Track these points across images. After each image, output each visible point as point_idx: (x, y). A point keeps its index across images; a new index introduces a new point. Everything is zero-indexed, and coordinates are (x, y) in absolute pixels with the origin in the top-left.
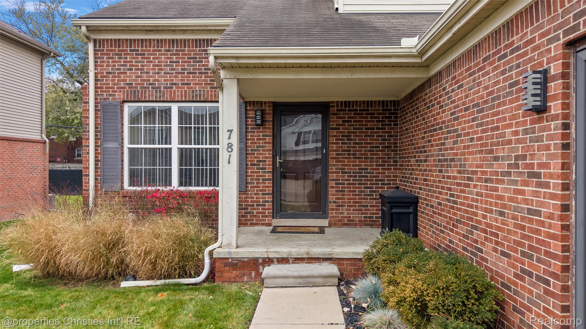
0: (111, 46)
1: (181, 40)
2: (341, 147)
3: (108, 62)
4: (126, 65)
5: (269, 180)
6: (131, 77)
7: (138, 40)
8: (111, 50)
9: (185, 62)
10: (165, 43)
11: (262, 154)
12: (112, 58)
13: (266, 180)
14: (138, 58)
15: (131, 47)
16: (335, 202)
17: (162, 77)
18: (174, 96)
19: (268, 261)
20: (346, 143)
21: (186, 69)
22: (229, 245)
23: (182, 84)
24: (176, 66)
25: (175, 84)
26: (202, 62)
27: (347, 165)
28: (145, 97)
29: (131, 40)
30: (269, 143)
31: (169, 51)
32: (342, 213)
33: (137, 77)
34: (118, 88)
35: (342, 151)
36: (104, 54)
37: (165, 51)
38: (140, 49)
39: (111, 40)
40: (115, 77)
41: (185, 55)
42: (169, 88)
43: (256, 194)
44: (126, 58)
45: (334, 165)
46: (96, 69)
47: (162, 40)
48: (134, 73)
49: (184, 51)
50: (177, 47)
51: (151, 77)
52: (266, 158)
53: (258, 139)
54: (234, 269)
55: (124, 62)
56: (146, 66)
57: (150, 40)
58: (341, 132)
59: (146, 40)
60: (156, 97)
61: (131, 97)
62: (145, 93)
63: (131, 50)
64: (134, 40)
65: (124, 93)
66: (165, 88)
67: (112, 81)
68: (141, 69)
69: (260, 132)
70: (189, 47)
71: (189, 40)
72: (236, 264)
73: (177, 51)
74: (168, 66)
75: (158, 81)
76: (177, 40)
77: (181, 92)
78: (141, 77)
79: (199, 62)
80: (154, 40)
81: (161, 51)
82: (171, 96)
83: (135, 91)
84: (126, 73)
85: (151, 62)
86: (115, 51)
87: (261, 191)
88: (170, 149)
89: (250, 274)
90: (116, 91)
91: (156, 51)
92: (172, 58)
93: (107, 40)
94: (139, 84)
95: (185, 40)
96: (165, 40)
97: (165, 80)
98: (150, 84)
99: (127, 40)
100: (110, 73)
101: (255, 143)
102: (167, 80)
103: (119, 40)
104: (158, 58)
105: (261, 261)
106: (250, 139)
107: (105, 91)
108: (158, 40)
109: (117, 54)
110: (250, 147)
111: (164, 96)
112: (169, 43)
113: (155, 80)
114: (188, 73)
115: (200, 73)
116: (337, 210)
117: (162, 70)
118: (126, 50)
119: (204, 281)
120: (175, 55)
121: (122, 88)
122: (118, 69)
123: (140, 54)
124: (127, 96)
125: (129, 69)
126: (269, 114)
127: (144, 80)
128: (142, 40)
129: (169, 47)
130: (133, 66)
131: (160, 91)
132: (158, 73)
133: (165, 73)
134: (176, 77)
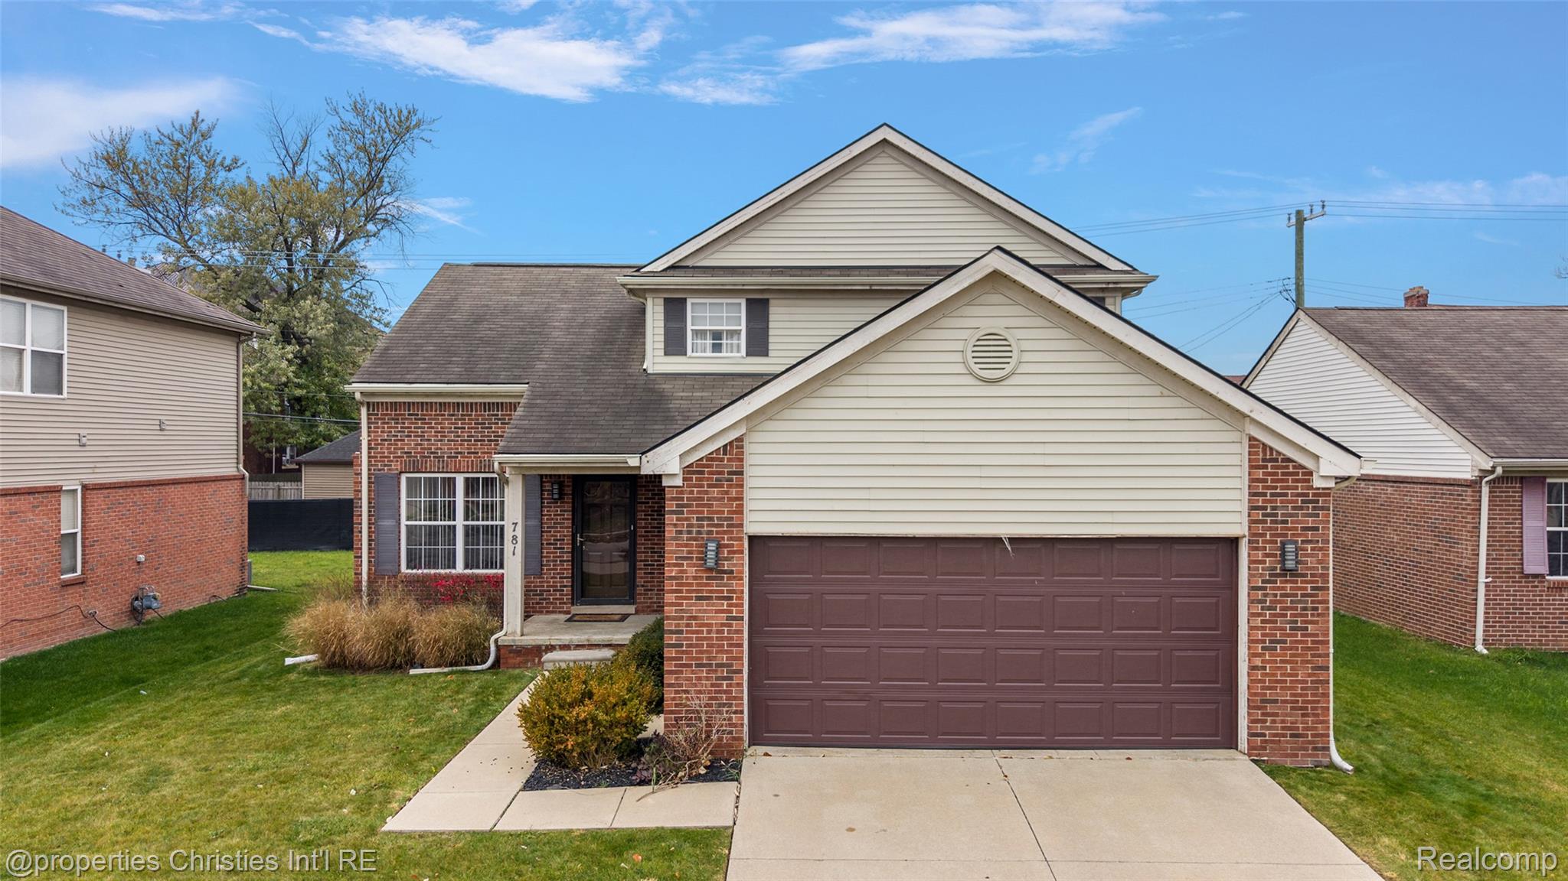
0: (387, 410)
1: (467, 403)
2: (650, 524)
3: (384, 428)
4: (404, 432)
5: (568, 561)
6: (409, 445)
7: (418, 403)
8: (386, 415)
9: (472, 428)
10: (449, 407)
11: (559, 532)
12: (388, 423)
13: (564, 561)
14: (417, 423)
15: (409, 410)
16: (643, 586)
17: (446, 445)
18: (460, 467)
19: (551, 648)
20: (656, 519)
21: (473, 436)
22: (514, 633)
23: (468, 453)
24: (462, 432)
25: (460, 453)
26: (491, 428)
27: (656, 544)
28: (426, 468)
29: (409, 403)
30: (568, 519)
31: (453, 415)
32: (650, 598)
33: (416, 445)
34: (394, 457)
35: (652, 528)
36: (379, 419)
37: (449, 415)
38: (420, 413)
39: (387, 403)
40: (391, 444)
41: (472, 420)
42: (453, 457)
43: (552, 578)
44: (404, 423)
45: (643, 544)
46: (369, 436)
47: (445, 403)
48: (413, 441)
49: (471, 415)
50: (463, 411)
51: (433, 444)
52: (565, 536)
53: (555, 515)
54: (519, 656)
55: (401, 428)
56: (426, 432)
57: (431, 403)
58: (650, 507)
59: (427, 403)
60: (439, 468)
61: (410, 468)
62: (426, 463)
63: (409, 415)
64: (413, 403)
65: (401, 463)
66: (448, 457)
67: (388, 449)
68: (421, 436)
69: (558, 507)
70: (476, 411)
71: (476, 403)
72: (520, 651)
73: (462, 415)
74: (452, 432)
75: (441, 449)
76: (463, 403)
77: (468, 462)
78: (421, 445)
79: (487, 428)
80: (436, 403)
81: (444, 415)
82: (455, 466)
83: (414, 461)
84: (404, 440)
85: (433, 428)
86: (391, 415)
87: (558, 574)
88: (454, 527)
89: (534, 661)
90: (392, 461)
91: (438, 415)
92: (457, 424)
93: (382, 403)
94: (419, 453)
95: (472, 403)
96: (449, 403)
97: (448, 449)
98: (432, 453)
99: (404, 403)
100: (386, 440)
101: (552, 519)
102: (452, 449)
103: (396, 403)
104: (440, 423)
105: (544, 648)
106: (546, 515)
107: (380, 461)
108: (440, 403)
109: (393, 419)
110: (546, 523)
111: (447, 466)
112: (454, 407)
113: (437, 449)
114: (475, 441)
115: (488, 441)
116: (645, 594)
117: (446, 437)
118: (405, 415)
119: (489, 668)
120: (460, 420)
121: (399, 457)
122: (394, 436)
123: (420, 419)
124: (405, 466)
125: (407, 436)
126: (568, 486)
127: (425, 449)
128: (422, 403)
129: (454, 411)
130: (411, 432)
131: (443, 461)
132: (441, 441)
133: (448, 441)
134: (461, 445)
